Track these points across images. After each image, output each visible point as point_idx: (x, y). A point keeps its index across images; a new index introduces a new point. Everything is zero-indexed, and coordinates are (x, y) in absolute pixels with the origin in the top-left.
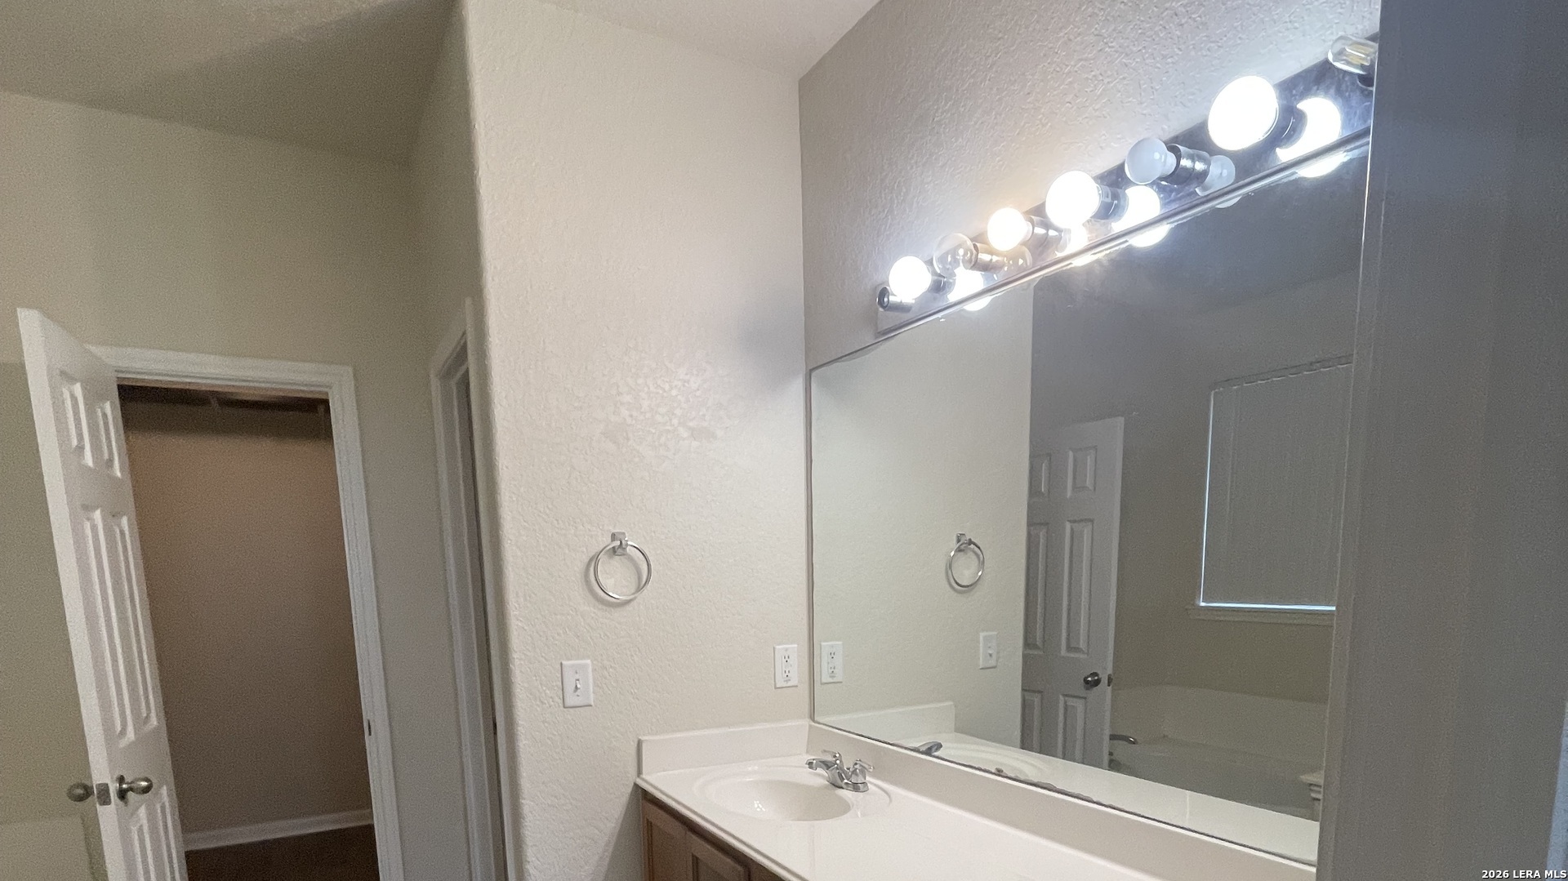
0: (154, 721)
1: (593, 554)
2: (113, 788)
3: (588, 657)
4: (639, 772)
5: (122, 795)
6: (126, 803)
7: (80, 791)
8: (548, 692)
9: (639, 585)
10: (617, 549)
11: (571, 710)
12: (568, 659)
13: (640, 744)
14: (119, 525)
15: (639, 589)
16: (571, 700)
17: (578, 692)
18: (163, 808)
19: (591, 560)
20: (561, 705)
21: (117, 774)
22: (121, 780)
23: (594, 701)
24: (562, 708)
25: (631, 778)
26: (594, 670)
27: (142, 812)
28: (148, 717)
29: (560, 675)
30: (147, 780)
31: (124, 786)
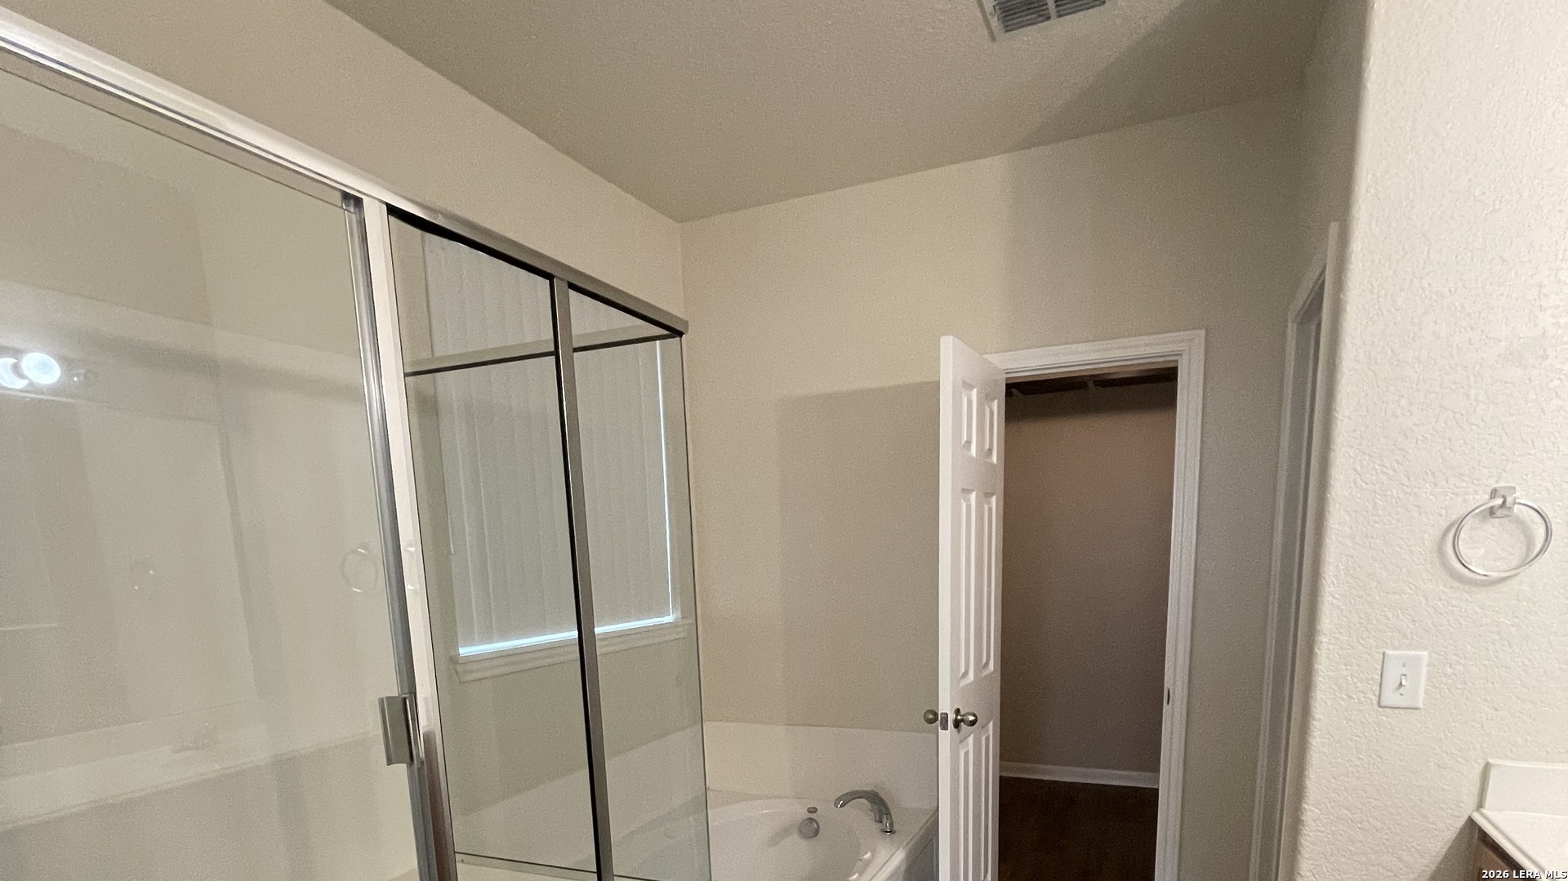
0: (991, 666)
1: (1454, 517)
2: (951, 717)
3: (1425, 648)
4: (1480, 805)
5: (957, 724)
6: (959, 731)
7: (931, 716)
8: (1359, 684)
9: (1527, 556)
10: (1497, 509)
11: (1388, 710)
12: (1395, 648)
13: (1487, 768)
14: (989, 503)
15: (1528, 561)
16: (1390, 698)
17: (1402, 690)
18: (987, 739)
19: (1451, 525)
20: (1375, 702)
21: (957, 706)
22: (958, 711)
23: (1424, 704)
24: (1377, 707)
25: (1467, 810)
26: (1430, 665)
27: (971, 739)
28: (987, 663)
29: (1379, 667)
30: (974, 715)
31: (959, 718)
